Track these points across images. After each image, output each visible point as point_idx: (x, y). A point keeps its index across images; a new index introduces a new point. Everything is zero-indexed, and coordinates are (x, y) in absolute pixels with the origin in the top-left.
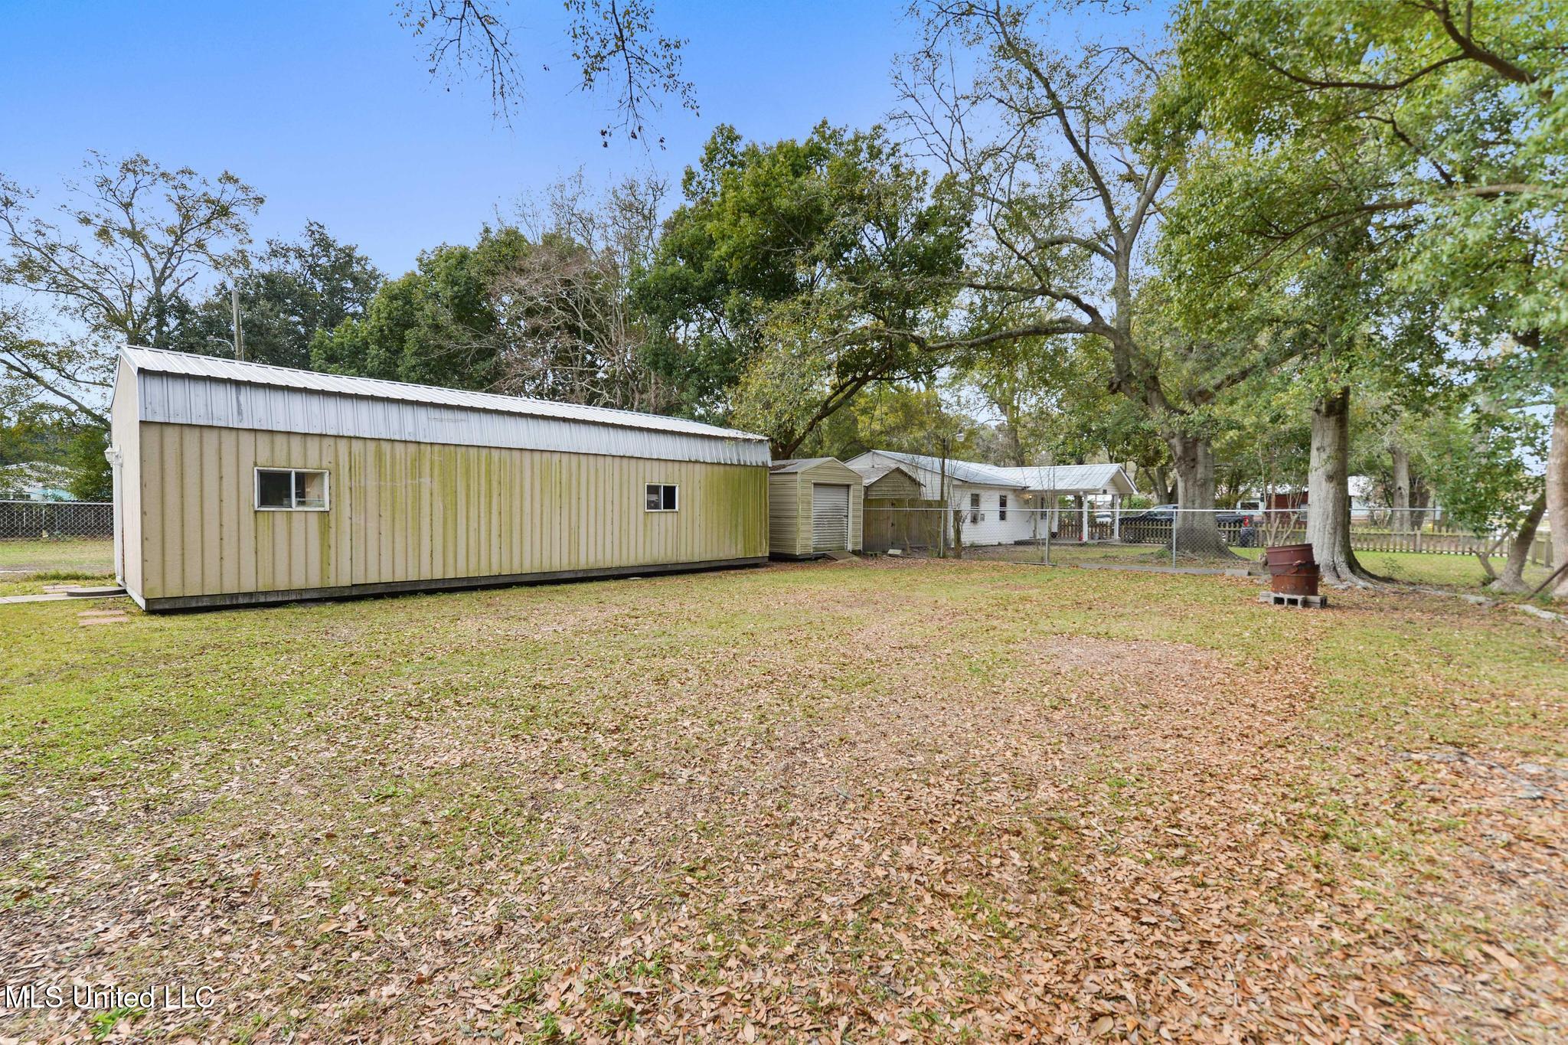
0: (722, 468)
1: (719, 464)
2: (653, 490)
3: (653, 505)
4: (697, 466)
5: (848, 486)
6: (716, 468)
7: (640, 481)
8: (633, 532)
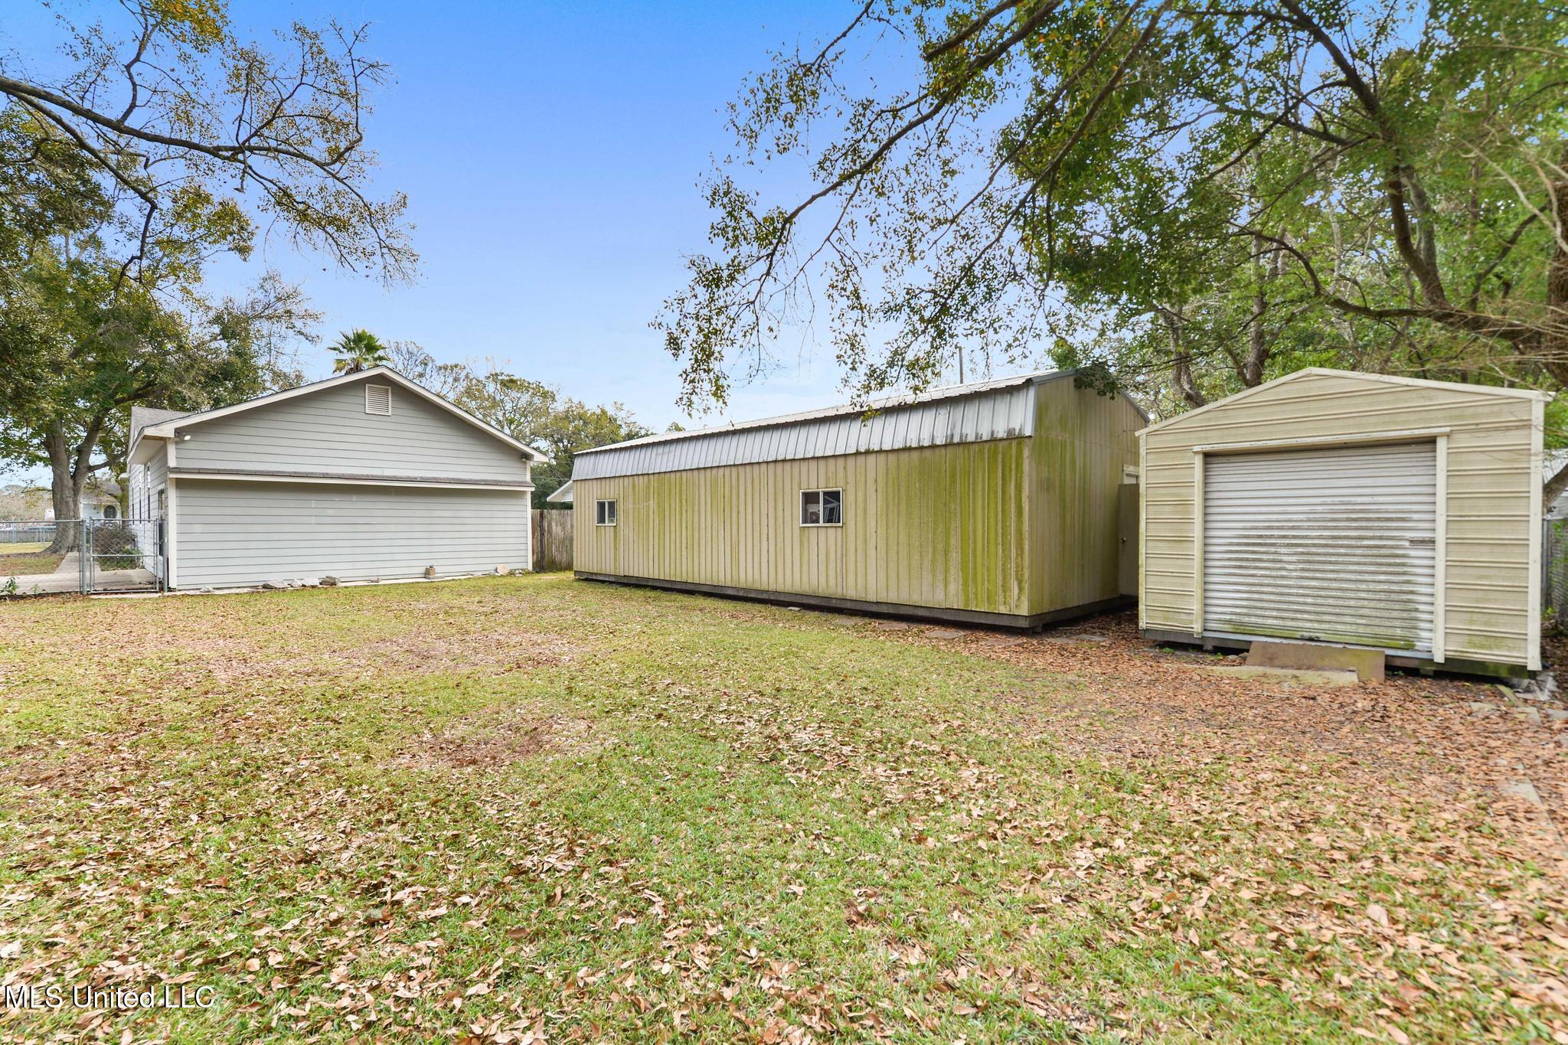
0: (915, 455)
1: (907, 449)
2: (810, 498)
3: (810, 518)
4: (872, 458)
5: (1431, 441)
6: (904, 456)
7: (796, 487)
8: (788, 550)
